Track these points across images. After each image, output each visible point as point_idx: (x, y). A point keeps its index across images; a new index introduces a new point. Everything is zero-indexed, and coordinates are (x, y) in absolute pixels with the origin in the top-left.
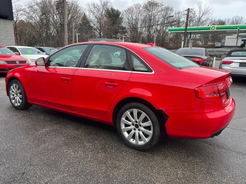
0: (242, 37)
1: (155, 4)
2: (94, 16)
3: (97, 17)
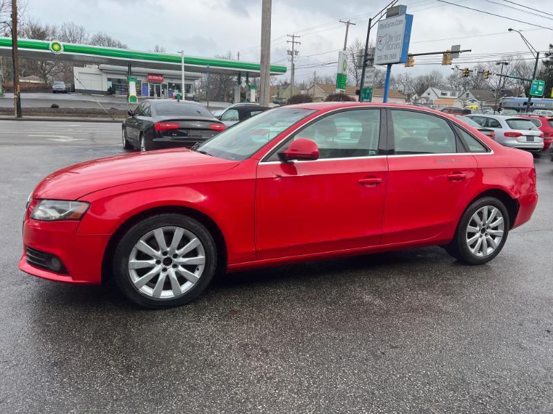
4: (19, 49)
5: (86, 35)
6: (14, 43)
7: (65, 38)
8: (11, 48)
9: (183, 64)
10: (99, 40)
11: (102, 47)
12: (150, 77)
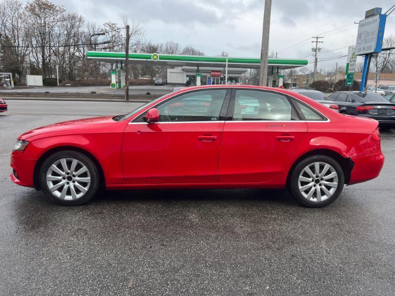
0: (186, 72)
1: (50, 6)
4: (129, 59)
5: (179, 48)
6: (127, 56)
7: (167, 51)
8: (125, 59)
9: (227, 63)
10: (187, 51)
11: (189, 56)
12: (213, 73)
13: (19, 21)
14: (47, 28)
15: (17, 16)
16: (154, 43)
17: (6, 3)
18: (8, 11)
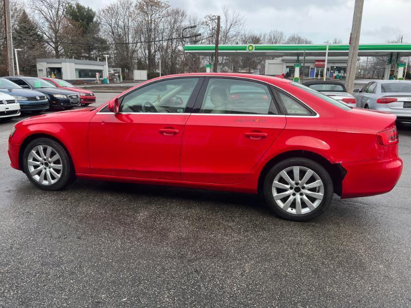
0: (286, 62)
1: (156, 3)
2: (42, 16)
3: (48, 18)
4: (219, 51)
5: (284, 37)
6: (217, 48)
7: (270, 41)
8: (214, 51)
10: (293, 39)
12: (317, 63)
13: (130, 19)
14: (153, 25)
15: (127, 14)
16: (257, 33)
17: (119, 3)
18: (121, 11)
